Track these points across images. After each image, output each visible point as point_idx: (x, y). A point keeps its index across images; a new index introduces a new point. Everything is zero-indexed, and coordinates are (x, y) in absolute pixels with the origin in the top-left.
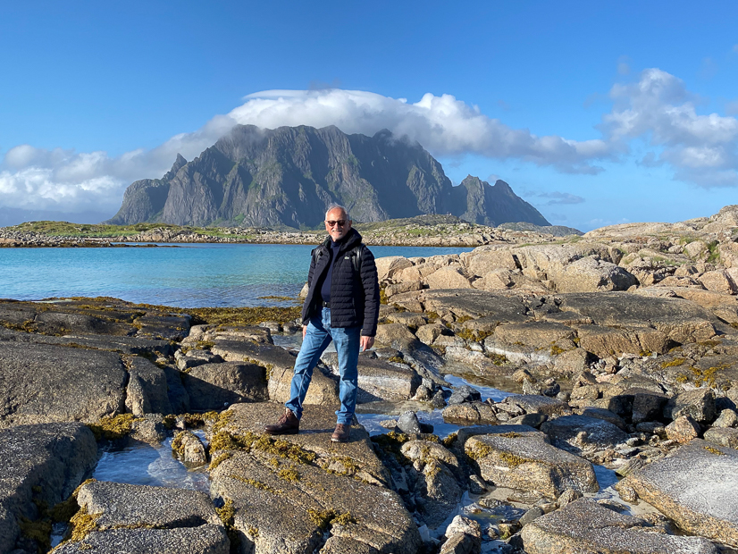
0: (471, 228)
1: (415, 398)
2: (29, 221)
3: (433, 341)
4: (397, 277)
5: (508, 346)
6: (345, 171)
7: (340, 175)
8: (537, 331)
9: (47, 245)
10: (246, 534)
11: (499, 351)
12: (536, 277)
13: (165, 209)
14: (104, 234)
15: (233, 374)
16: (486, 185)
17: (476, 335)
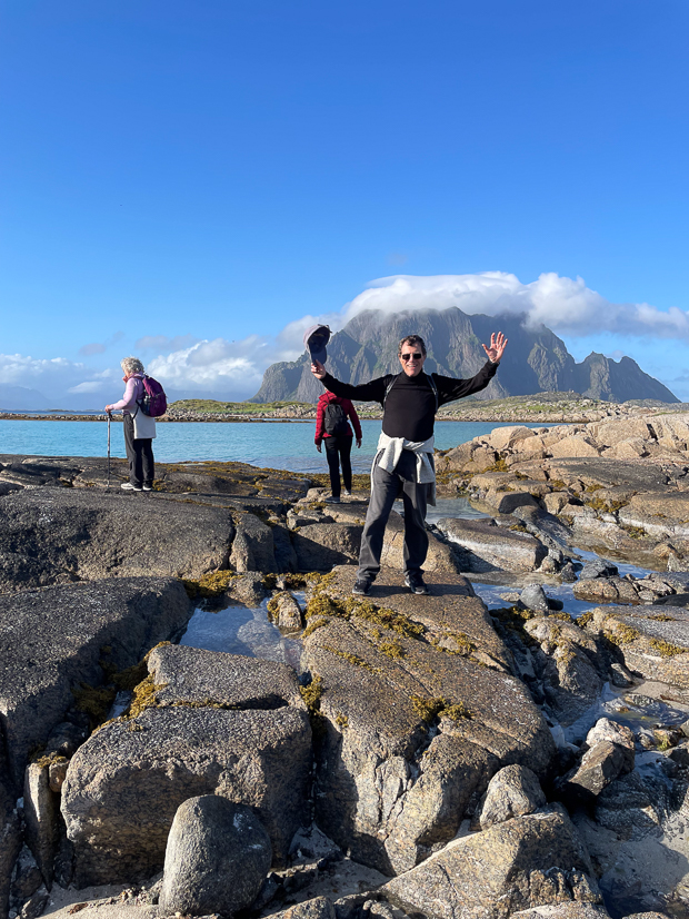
0: (594, 404)
1: (540, 569)
2: (181, 399)
3: (560, 510)
4: (518, 446)
5: (648, 518)
6: (466, 350)
7: (461, 355)
8: (683, 502)
9: (196, 420)
10: (333, 722)
11: (637, 523)
12: (675, 447)
13: (299, 389)
14: (245, 411)
15: (342, 535)
16: (611, 361)
17: (609, 505)
